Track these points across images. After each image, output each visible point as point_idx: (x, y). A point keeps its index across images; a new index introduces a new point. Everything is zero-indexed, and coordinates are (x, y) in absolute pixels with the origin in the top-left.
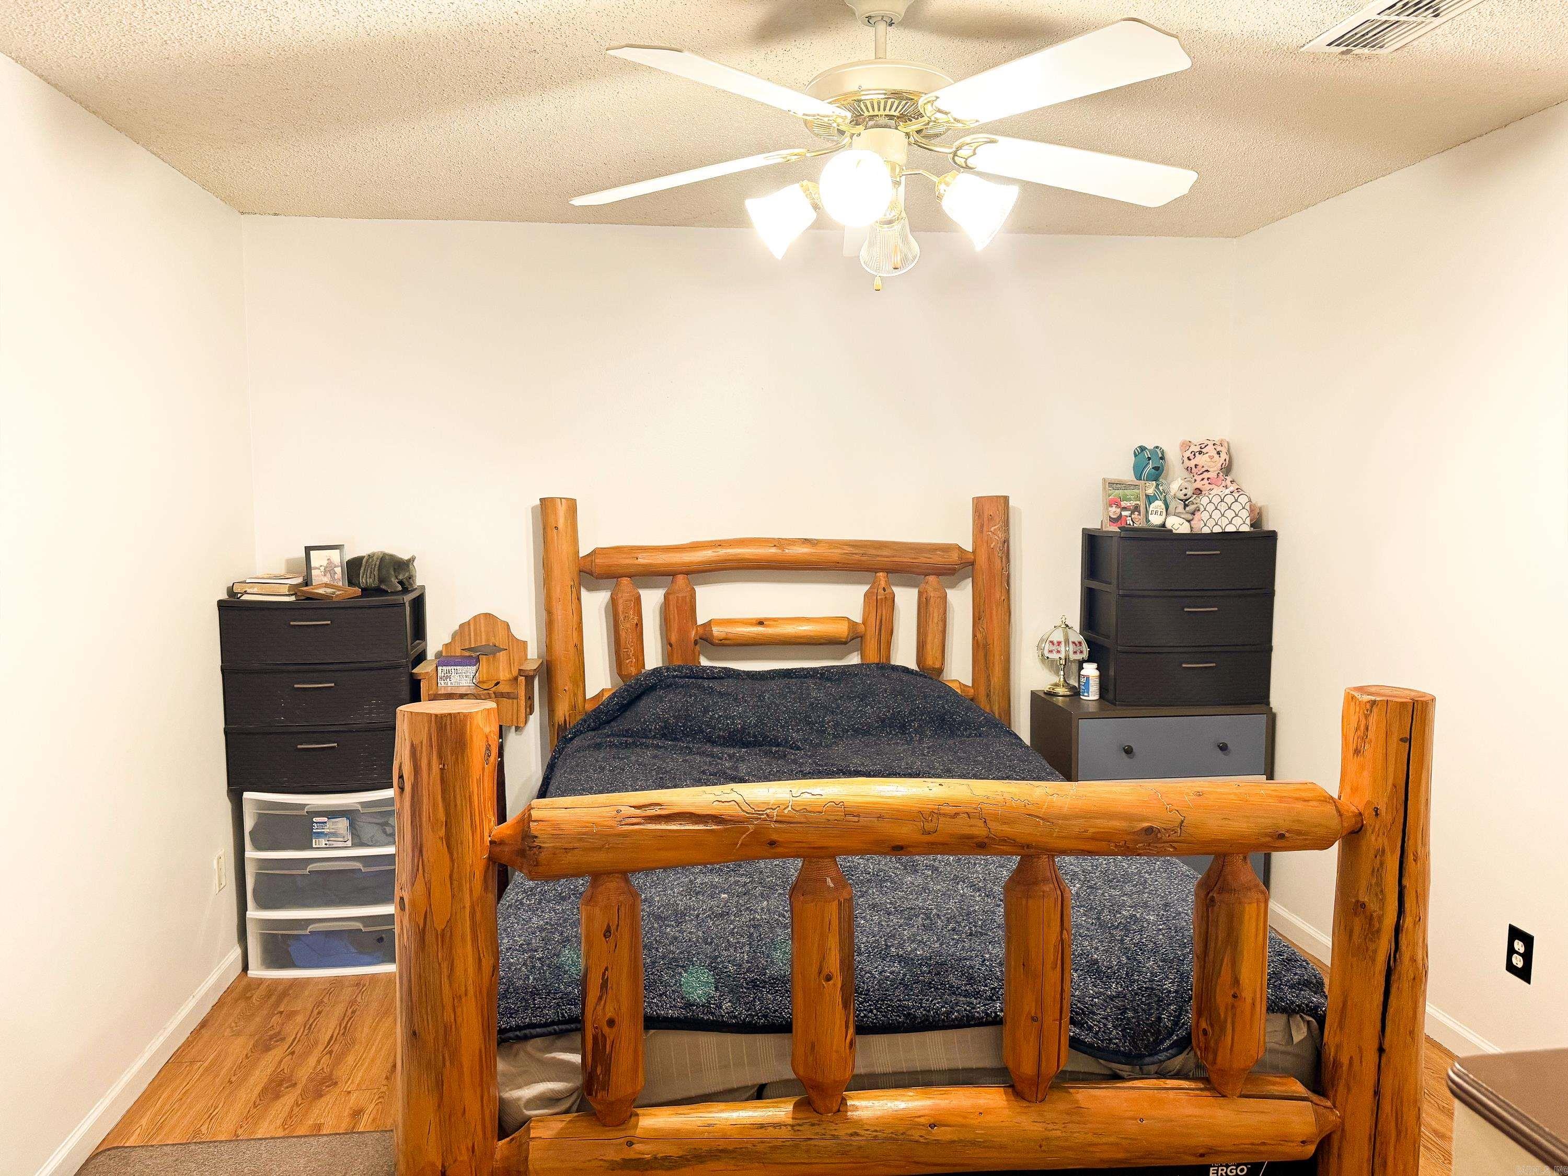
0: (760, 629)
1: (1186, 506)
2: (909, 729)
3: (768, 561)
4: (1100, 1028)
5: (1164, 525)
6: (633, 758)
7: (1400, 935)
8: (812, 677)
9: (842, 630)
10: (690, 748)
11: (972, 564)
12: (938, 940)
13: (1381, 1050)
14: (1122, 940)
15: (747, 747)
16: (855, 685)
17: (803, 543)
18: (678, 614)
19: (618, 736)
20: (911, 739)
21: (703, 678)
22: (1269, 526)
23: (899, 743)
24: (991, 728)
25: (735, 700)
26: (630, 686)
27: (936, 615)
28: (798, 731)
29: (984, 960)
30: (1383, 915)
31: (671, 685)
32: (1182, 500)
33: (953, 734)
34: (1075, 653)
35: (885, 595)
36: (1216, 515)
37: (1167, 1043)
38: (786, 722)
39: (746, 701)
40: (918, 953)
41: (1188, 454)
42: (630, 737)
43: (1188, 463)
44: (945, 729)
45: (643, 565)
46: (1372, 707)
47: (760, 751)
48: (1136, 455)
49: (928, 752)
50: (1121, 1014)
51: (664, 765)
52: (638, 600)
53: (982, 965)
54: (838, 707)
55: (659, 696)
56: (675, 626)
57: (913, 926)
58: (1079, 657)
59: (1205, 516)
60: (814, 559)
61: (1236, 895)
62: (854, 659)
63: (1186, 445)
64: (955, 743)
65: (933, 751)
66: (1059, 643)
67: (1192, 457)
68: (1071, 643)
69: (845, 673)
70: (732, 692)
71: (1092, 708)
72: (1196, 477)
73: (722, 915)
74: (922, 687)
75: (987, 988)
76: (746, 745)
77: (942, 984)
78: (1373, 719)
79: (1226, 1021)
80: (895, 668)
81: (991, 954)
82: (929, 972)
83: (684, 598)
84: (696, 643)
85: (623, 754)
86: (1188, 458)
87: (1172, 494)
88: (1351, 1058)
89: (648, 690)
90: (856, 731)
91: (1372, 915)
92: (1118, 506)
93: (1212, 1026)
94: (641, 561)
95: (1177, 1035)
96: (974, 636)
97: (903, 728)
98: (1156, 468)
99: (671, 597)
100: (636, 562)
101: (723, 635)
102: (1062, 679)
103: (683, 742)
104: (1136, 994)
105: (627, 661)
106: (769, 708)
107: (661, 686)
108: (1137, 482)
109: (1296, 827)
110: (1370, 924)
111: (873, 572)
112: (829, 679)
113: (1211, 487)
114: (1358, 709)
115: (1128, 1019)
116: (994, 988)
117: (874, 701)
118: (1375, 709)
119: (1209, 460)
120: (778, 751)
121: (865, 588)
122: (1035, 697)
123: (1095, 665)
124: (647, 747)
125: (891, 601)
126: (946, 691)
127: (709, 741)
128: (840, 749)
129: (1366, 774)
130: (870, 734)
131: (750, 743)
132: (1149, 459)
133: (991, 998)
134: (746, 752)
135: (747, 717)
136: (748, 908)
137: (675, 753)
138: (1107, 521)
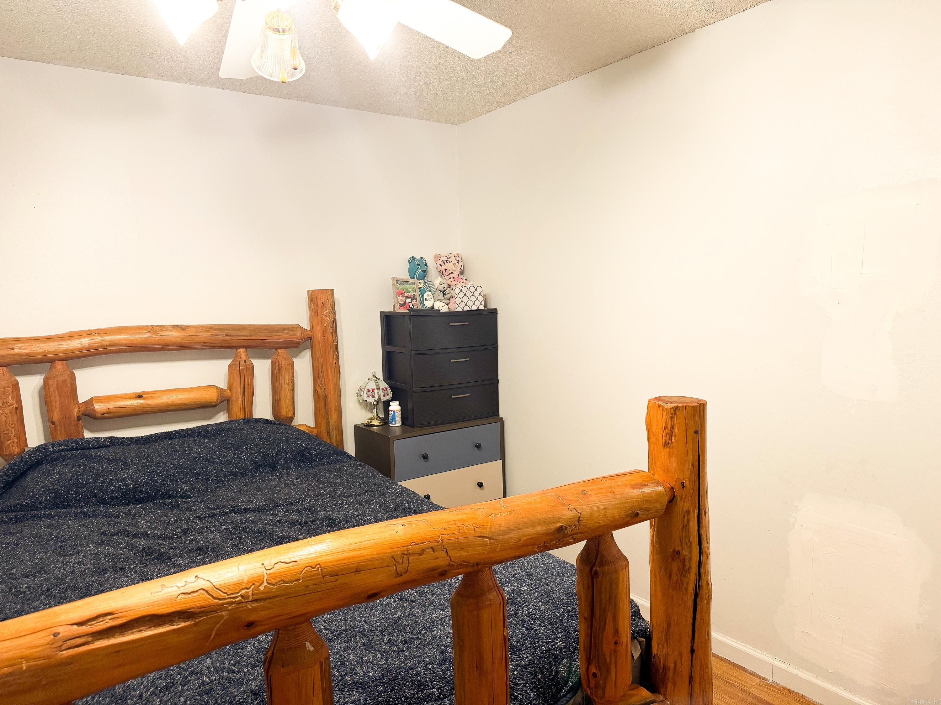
0: (140, 401)
1: (444, 295)
2: (277, 467)
3: (146, 345)
4: (523, 695)
5: (433, 307)
6: (26, 532)
7: (701, 568)
8: (191, 436)
9: (212, 396)
10: (84, 513)
11: (311, 339)
12: (383, 656)
13: (692, 651)
14: (516, 614)
15: (141, 503)
16: (228, 438)
17: (174, 328)
18: (60, 396)
19: (6, 512)
20: (280, 474)
21: (89, 448)
22: (492, 306)
23: (271, 479)
24: (337, 456)
25: (124, 464)
26: (15, 464)
27: (286, 378)
28: (186, 483)
29: (427, 665)
30: (691, 557)
31: (58, 459)
32: (441, 291)
33: (312, 465)
34: (384, 395)
35: (245, 365)
36: (465, 299)
37: (565, 690)
38: (175, 477)
39: (135, 464)
40: (371, 674)
41: (440, 262)
42: (19, 511)
43: (440, 268)
44: (305, 462)
45: (19, 355)
46: (675, 411)
47: (153, 504)
48: (410, 263)
49: (298, 482)
50: (534, 678)
51: (62, 533)
52: (16, 386)
53: (427, 669)
54: (218, 458)
55: (46, 470)
56: (57, 405)
57: (355, 648)
58: (387, 398)
59: (458, 300)
60: (185, 341)
61: (613, 566)
62: (222, 418)
63: (438, 257)
64: (316, 472)
65: (301, 481)
66: (373, 390)
67: (442, 264)
68: (381, 389)
69: (218, 428)
70: (120, 457)
71: (398, 432)
72: (446, 277)
73: (167, 688)
74: (283, 433)
75: (434, 690)
76: (138, 501)
77: (398, 698)
78: (676, 420)
79: (610, 662)
80: (258, 421)
81: (429, 657)
82: (386, 691)
83: (64, 381)
84: (79, 419)
85: (14, 529)
86: (440, 265)
87: (436, 287)
88: (675, 662)
89: (33, 465)
90: (235, 475)
91: (684, 559)
92: (403, 296)
93: (600, 669)
94: (17, 351)
95: (572, 682)
96: (315, 390)
97: (272, 466)
98: (424, 271)
99: (50, 381)
100: (12, 352)
101: (105, 410)
102: (375, 415)
103: (76, 508)
104: (540, 657)
105: (9, 442)
106: (157, 467)
107: (47, 460)
108: (412, 280)
109: (645, 506)
110: (684, 565)
111: (234, 348)
112: (205, 436)
113: (456, 283)
114: (664, 414)
115: (539, 680)
116: (440, 688)
117: (247, 448)
118: (677, 413)
119: (453, 266)
120: (171, 502)
121: (229, 362)
122: (358, 429)
123: (398, 403)
124: (39, 518)
125: (250, 369)
126: (300, 434)
127: (103, 503)
128: (224, 491)
129: (674, 459)
130: (247, 475)
131: (143, 499)
132: (419, 265)
133: (439, 698)
134: (141, 508)
135: (138, 477)
136: (192, 672)
137: (70, 520)
138: (397, 306)
